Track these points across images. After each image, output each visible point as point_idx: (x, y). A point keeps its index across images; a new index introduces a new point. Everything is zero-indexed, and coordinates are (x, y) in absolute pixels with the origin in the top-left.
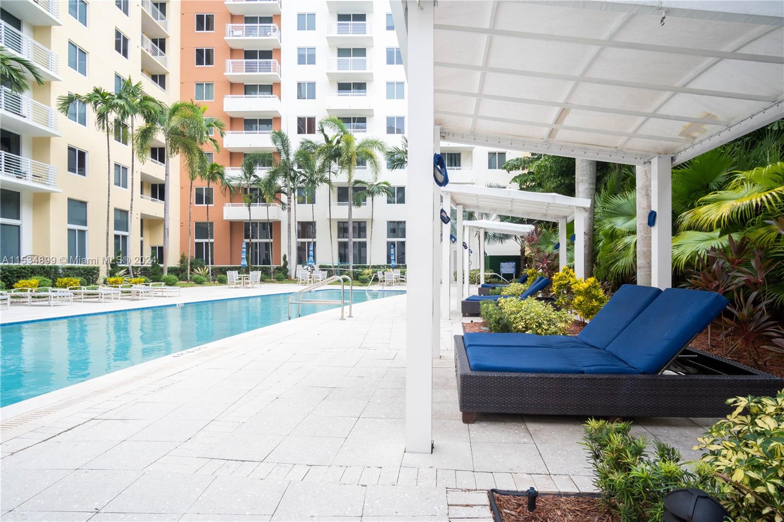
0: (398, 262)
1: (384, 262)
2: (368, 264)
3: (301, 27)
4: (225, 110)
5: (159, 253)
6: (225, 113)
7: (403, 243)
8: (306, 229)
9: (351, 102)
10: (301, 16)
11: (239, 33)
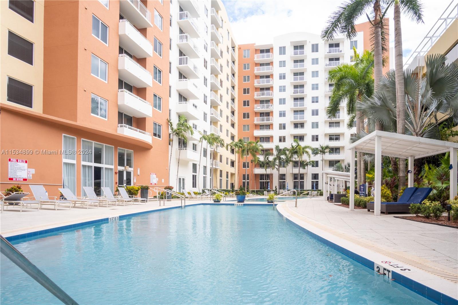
0: (316, 189)
1: (311, 189)
2: (305, 189)
3: (280, 103)
4: (254, 135)
5: (232, 185)
6: (254, 136)
7: (318, 182)
8: (282, 177)
9: (299, 131)
10: (280, 100)
11: (259, 107)
